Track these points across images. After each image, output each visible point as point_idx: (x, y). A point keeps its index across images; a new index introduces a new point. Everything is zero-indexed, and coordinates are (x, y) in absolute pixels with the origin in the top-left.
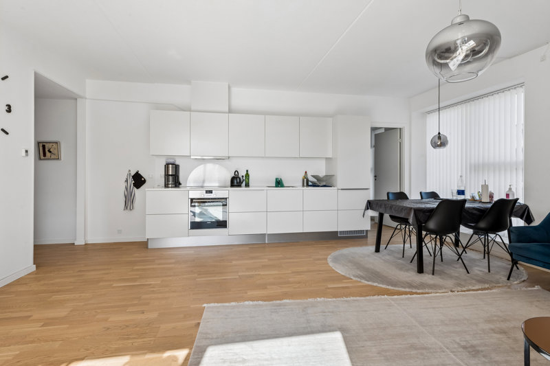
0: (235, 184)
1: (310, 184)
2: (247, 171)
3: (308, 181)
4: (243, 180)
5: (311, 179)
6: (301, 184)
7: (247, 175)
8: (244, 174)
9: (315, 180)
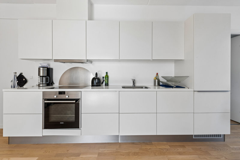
0: (95, 84)
1: (161, 84)
2: (107, 73)
3: (159, 81)
4: (104, 81)
5: (162, 80)
6: (153, 84)
7: (107, 76)
8: (104, 75)
9: (165, 81)
